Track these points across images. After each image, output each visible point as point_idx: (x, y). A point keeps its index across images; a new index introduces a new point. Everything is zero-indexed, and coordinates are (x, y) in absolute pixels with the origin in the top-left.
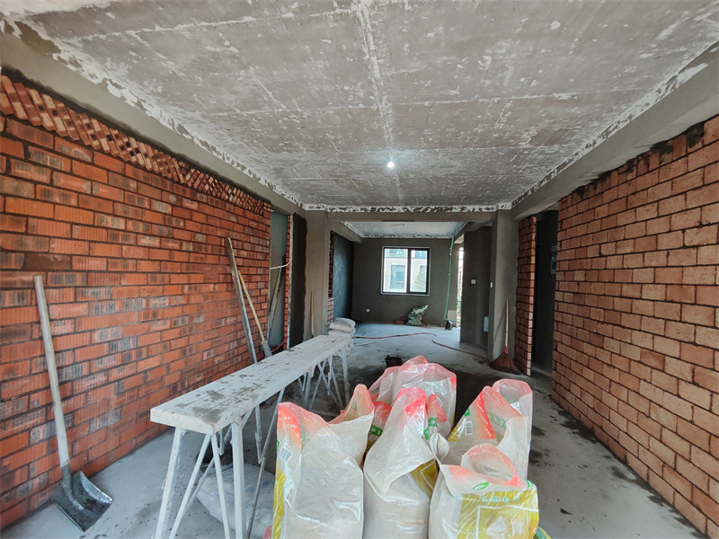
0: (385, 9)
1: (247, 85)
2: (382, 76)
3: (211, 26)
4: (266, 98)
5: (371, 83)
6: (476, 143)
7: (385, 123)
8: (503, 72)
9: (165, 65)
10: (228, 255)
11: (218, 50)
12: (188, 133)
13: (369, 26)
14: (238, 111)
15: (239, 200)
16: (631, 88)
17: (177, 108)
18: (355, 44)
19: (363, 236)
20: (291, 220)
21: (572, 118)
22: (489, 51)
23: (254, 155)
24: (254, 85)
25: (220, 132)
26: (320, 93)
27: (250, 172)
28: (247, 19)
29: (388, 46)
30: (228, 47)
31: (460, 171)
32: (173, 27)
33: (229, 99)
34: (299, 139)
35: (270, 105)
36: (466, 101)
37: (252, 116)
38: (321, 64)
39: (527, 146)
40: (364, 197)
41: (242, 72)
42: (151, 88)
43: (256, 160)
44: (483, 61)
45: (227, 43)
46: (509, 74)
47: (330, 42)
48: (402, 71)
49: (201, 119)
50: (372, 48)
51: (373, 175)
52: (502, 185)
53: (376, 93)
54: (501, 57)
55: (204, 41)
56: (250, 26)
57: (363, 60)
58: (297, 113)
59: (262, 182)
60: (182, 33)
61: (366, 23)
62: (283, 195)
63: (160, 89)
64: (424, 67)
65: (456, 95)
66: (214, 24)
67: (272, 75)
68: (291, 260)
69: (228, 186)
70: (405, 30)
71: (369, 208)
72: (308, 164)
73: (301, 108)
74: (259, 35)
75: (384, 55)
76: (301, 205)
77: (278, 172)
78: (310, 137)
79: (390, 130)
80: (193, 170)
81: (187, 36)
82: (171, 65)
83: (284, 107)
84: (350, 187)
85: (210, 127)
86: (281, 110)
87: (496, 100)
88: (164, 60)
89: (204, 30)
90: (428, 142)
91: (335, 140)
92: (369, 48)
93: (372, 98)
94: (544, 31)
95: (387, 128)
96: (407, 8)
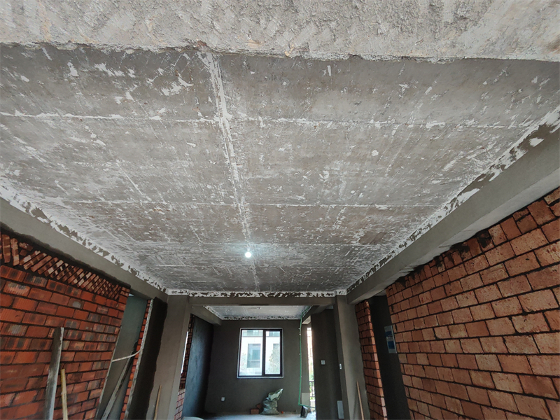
0: (244, 124)
1: (112, 176)
2: (241, 179)
3: (78, 118)
4: (132, 190)
5: (231, 184)
6: (318, 240)
7: (243, 219)
8: (338, 184)
9: (25, 150)
10: (52, 350)
11: (83, 141)
12: (44, 217)
13: (230, 136)
14: (103, 200)
15: (91, 284)
16: (427, 204)
17: (36, 192)
18: (217, 150)
19: (222, 318)
20: (151, 305)
21: (389, 225)
22: (327, 167)
23: (118, 242)
24: (120, 177)
25: (84, 218)
26: (185, 189)
27: (113, 258)
28: (114, 116)
29: (245, 154)
30: (95, 139)
31: (306, 263)
32: (35, 115)
33: (93, 187)
34: (164, 230)
35: (136, 196)
36: (310, 205)
37: (118, 205)
38: (186, 164)
39: (357, 244)
40: (224, 283)
41: (108, 164)
42: (7, 171)
43: (121, 247)
44: (323, 175)
45: (93, 136)
46: (342, 187)
47: (195, 145)
48: (258, 176)
49: (63, 205)
50: (233, 155)
51: (232, 264)
52: (339, 275)
53: (236, 193)
54: (337, 173)
55: (69, 132)
56: (118, 123)
57: (224, 164)
58: (162, 206)
59: (125, 268)
60: (45, 121)
61: (228, 134)
62: (146, 280)
63: (17, 173)
64: (276, 175)
65: (302, 200)
66: (80, 117)
67: (139, 169)
68: (142, 347)
69: (81, 270)
70: (260, 143)
71: (229, 293)
72: (173, 252)
73: (166, 201)
74: (127, 133)
75: (242, 162)
76: (165, 290)
77: (142, 259)
78: (174, 228)
79: (248, 225)
80: (37, 253)
81: (51, 125)
82: (31, 151)
83: (150, 199)
84: (212, 274)
85: (72, 213)
86: (146, 202)
87: (333, 206)
88: (24, 145)
89: (70, 121)
90: (279, 237)
91: (199, 232)
92: (229, 154)
93: (232, 197)
94: (368, 157)
95: (245, 224)
96: (262, 125)
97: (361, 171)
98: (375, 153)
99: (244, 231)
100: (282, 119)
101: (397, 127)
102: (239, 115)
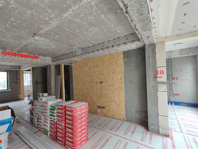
0: (90, 5)
2: (67, 16)
5: (61, 16)
6: (66, 44)
7: (47, 27)
18: (72, 4)
22: (94, 28)
29: (79, 12)
36: (77, 34)
39: (75, 48)
44: (90, 29)
46: (91, 34)
48: (74, 19)
50: (75, 9)
53: (58, 19)
54: (94, 30)
57: (68, 9)
61: (82, 3)
64: (80, 22)
65: (77, 32)
70: (87, 13)
75: (75, 13)
87: (83, 37)
90: (54, 38)
93: (55, 19)
94: (104, 31)
95: (46, 29)
96: (94, 9)
97: (99, 33)
98: (106, 31)
99: (41, 31)
100: (100, 12)
101: (114, 28)
102: (92, 2)
